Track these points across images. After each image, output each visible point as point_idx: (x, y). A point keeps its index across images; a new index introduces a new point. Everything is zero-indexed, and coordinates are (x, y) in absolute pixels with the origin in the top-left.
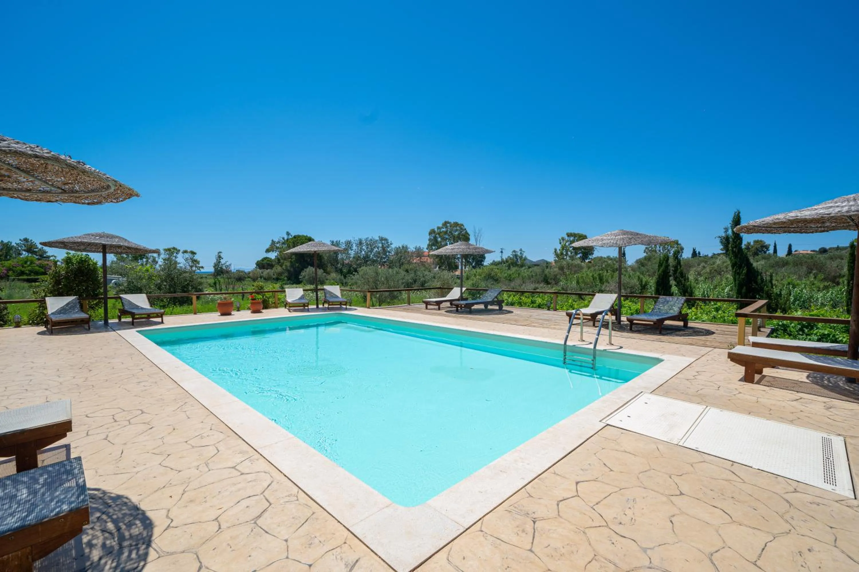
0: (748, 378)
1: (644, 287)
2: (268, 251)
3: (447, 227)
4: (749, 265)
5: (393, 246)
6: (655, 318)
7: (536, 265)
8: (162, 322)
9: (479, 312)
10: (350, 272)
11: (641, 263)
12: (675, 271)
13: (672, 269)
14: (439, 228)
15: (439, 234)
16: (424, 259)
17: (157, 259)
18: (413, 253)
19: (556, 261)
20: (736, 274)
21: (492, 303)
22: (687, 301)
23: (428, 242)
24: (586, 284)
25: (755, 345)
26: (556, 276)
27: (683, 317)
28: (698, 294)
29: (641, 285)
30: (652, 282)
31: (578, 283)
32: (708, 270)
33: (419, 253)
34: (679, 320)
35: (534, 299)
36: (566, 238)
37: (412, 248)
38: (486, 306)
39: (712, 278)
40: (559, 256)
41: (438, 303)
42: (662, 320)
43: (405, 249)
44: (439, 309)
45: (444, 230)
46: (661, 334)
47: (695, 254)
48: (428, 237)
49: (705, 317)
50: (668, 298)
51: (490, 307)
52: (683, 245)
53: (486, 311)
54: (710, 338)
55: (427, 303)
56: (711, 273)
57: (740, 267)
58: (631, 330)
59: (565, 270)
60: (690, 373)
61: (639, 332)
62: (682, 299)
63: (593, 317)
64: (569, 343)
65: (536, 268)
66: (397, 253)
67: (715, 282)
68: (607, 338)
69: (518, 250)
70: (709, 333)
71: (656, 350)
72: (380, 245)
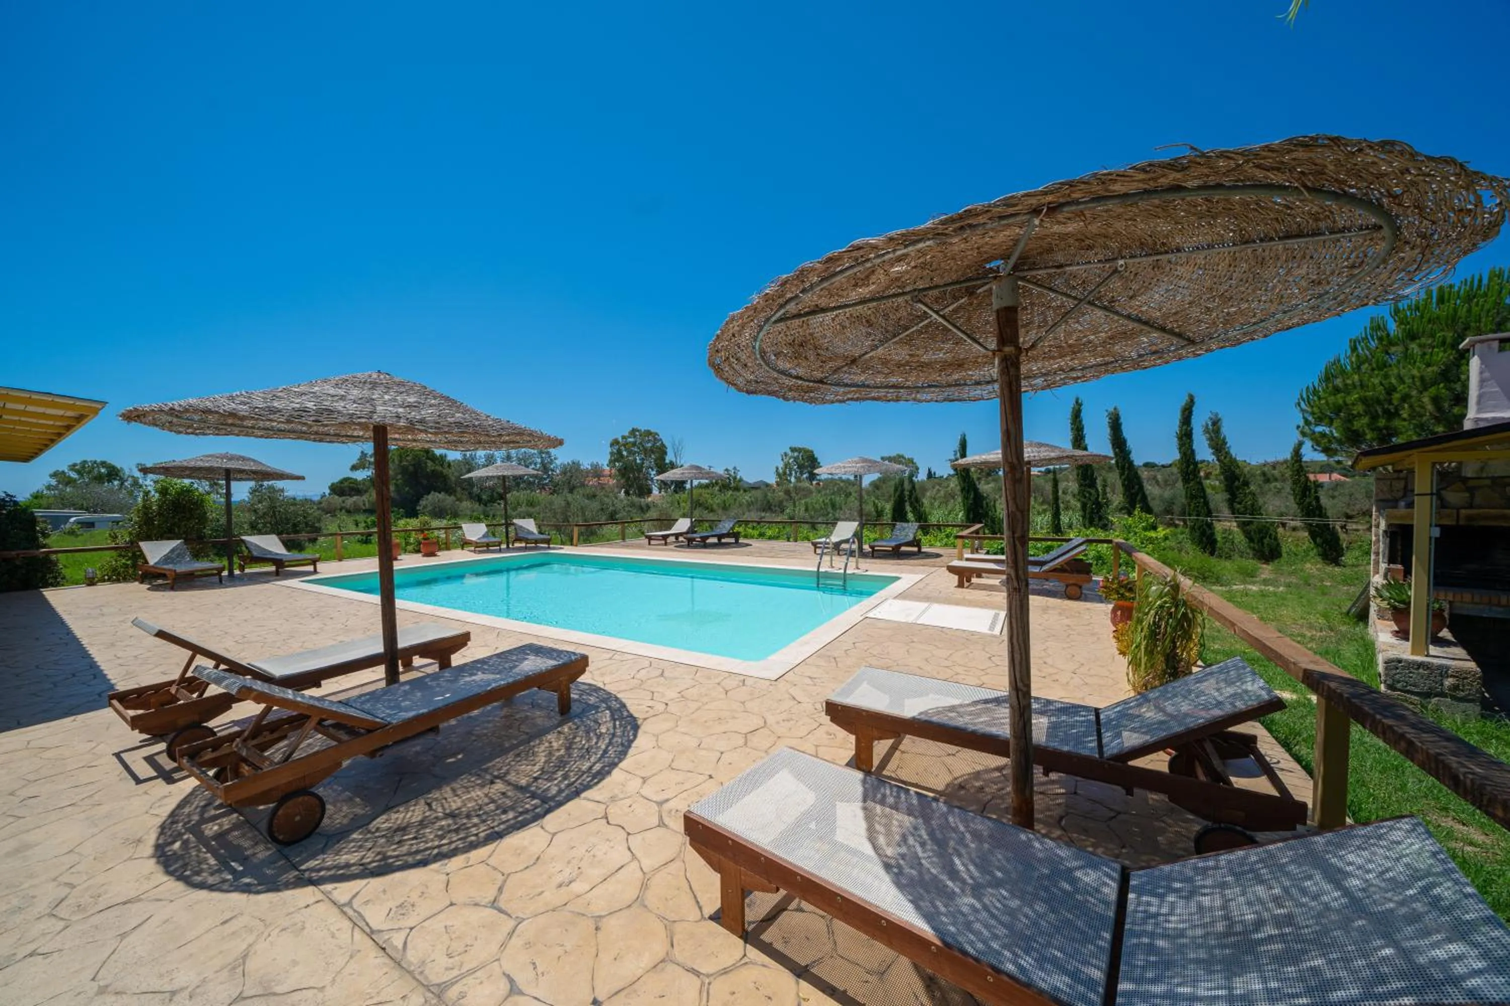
0: (961, 585)
1: (880, 514)
2: (354, 468)
3: (635, 436)
4: (976, 490)
5: (558, 462)
6: (893, 544)
7: (754, 487)
8: (315, 572)
9: (713, 546)
10: (492, 500)
11: (875, 485)
12: (910, 496)
13: (907, 493)
14: (623, 437)
15: (624, 445)
16: (604, 480)
17: (141, 481)
18: (588, 472)
19: (778, 484)
20: (966, 498)
21: (728, 535)
22: (921, 527)
23: (609, 457)
24: (816, 510)
25: (967, 560)
26: (781, 502)
27: (916, 543)
28: (933, 520)
29: (877, 511)
30: (888, 507)
31: (807, 510)
32: (942, 493)
33: (596, 472)
34: (914, 546)
35: (763, 530)
36: (790, 453)
37: (586, 465)
38: (719, 540)
39: (946, 503)
40: (782, 476)
41: (665, 537)
42: (899, 546)
43: (576, 465)
44: (666, 544)
45: (631, 440)
46: (899, 558)
47: (930, 475)
48: (609, 450)
49: (938, 544)
50: (905, 525)
51: (723, 541)
52: (919, 465)
53: (719, 545)
54: (938, 560)
55: (650, 538)
56: (945, 497)
57: (968, 492)
58: (873, 557)
59: (793, 495)
60: (921, 585)
61: (879, 558)
62: (916, 525)
63: (837, 546)
64: (821, 570)
65: (753, 492)
66: (564, 473)
67: (949, 508)
68: (854, 565)
69: (730, 468)
70: (938, 556)
71: (896, 571)
72: (539, 460)
